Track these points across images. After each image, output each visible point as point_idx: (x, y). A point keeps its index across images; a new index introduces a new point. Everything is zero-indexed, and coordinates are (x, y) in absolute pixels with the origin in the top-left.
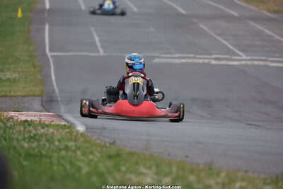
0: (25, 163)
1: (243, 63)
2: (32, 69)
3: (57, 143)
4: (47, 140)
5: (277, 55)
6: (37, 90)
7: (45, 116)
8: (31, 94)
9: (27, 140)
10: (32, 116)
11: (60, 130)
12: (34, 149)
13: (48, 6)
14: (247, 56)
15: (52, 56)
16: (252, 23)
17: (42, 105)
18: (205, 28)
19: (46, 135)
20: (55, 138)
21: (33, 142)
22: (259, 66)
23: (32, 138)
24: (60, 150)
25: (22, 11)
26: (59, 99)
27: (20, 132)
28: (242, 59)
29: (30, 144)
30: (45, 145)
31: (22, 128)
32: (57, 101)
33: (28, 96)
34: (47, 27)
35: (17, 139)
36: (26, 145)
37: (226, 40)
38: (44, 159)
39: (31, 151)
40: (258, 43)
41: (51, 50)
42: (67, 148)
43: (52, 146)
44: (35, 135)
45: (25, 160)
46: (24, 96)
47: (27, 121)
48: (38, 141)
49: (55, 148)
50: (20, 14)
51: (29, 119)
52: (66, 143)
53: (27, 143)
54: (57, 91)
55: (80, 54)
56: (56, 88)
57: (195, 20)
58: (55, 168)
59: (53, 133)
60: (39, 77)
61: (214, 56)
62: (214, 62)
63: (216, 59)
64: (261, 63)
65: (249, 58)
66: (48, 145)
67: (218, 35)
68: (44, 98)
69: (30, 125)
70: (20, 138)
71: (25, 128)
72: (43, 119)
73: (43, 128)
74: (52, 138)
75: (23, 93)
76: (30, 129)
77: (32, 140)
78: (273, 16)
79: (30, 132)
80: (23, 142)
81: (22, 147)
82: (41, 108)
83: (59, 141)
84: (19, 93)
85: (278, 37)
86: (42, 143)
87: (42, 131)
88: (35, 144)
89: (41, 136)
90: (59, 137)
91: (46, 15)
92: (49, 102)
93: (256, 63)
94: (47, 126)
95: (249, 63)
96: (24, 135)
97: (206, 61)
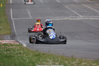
0: (5, 60)
1: (81, 19)
2: (7, 25)
3: (17, 52)
4: (13, 51)
5: (93, 15)
6: (9, 32)
7: (12, 41)
8: (7, 33)
9: (6, 51)
10: (7, 42)
11: (18, 47)
12: (8, 54)
13: (11, 2)
14: (82, 16)
15: (14, 20)
16: (83, 5)
17: (11, 38)
18: (67, 7)
19: (12, 49)
20: (16, 50)
21: (8, 52)
22: (87, 19)
23: (7, 50)
24: (18, 54)
25: (2, 5)
26: (17, 35)
27: (3, 48)
28: (81, 18)
29: (7, 52)
30: (12, 52)
31: (4, 47)
32: (16, 36)
33: (6, 34)
34: (11, 10)
35: (2, 51)
36: (5, 53)
37: (74, 11)
38: (12, 58)
39: (7, 55)
40: (86, 11)
41: (13, 18)
42: (20, 53)
43: (15, 53)
44: (8, 49)
45: (5, 58)
46: (4, 35)
47: (5, 44)
48: (10, 51)
49: (16, 53)
50: (1, 6)
51: (6, 43)
52: (20, 51)
53: (6, 52)
54: (16, 32)
55: (23, 18)
56: (15, 31)
57: (63, 5)
58: (16, 61)
59: (15, 48)
60: (9, 27)
61: (71, 17)
62: (71, 19)
63: (71, 18)
64: (88, 18)
65: (83, 17)
66: (13, 53)
67: (72, 9)
68: (11, 35)
69: (6, 45)
70: (3, 50)
71: (5, 47)
72: (11, 42)
73: (11, 46)
74: (15, 50)
75: (4, 34)
76: (7, 46)
77: (7, 51)
78: (90, 2)
79: (7, 48)
80: (4, 52)
81: (4, 54)
82: (10, 39)
83: (17, 51)
84: (2, 34)
85: (92, 9)
86: (11, 52)
87: (11, 47)
88: (9, 52)
89: (11, 49)
90: (17, 49)
91: (11, 5)
92: (13, 36)
93: (86, 18)
94: (13, 45)
95: (83, 19)
96: (4, 49)
97: (68, 19)
